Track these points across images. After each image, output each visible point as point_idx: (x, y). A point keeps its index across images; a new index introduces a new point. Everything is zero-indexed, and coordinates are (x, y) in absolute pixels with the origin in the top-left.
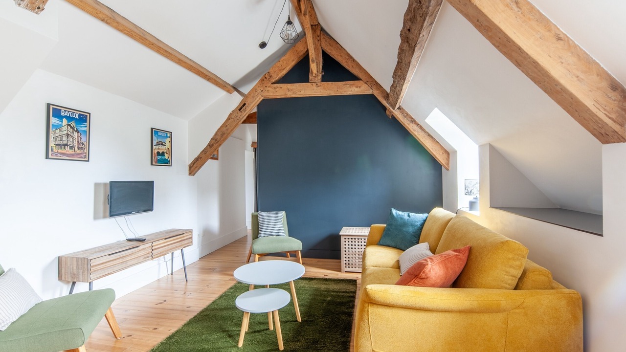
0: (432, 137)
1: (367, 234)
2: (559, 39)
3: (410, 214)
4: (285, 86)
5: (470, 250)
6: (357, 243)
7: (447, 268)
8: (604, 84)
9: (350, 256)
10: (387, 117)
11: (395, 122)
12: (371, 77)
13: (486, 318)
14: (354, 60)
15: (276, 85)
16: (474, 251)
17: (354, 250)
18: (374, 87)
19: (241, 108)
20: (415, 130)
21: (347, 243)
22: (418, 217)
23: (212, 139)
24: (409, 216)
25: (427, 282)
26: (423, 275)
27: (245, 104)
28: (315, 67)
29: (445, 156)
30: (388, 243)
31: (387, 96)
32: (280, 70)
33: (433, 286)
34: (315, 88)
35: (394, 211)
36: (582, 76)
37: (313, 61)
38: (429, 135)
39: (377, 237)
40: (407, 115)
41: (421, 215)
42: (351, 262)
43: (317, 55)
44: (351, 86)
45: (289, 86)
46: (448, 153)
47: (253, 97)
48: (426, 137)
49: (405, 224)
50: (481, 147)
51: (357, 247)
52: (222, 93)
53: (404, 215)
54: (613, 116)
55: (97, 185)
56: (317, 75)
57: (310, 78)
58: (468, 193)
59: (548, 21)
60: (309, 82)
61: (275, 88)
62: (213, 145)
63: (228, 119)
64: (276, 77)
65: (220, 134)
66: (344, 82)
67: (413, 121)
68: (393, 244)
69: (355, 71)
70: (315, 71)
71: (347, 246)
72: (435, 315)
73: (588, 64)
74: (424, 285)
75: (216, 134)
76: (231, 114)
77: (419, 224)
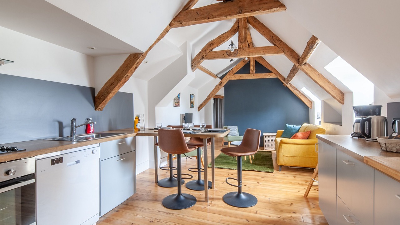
0: (304, 96)
1: (276, 135)
2: (328, 82)
3: (294, 126)
4: (239, 75)
5: (311, 131)
6: (271, 138)
7: (303, 135)
8: (339, 92)
9: (268, 144)
10: (284, 86)
11: (287, 89)
12: (277, 71)
13: (313, 146)
14: (269, 64)
15: (235, 75)
16: (312, 132)
17: (269, 141)
18: (278, 75)
19: (220, 84)
20: (296, 93)
21: (266, 138)
22: (297, 127)
23: (208, 97)
24: (293, 126)
25: (298, 138)
26: (297, 136)
27: (222, 83)
28: (252, 68)
29: (310, 103)
30: (285, 136)
31: (284, 79)
32: (237, 69)
33: (299, 139)
34: (252, 76)
35: (287, 125)
36: (334, 90)
37: (252, 66)
38: (303, 95)
39: (280, 134)
40: (293, 87)
41: (298, 126)
42: (268, 146)
43: (254, 63)
44: (268, 75)
45: (241, 75)
46: (311, 102)
47: (225, 80)
48: (302, 95)
49: (292, 129)
50: (322, 101)
51: (271, 140)
52: (212, 78)
53: (292, 126)
54: (341, 99)
55: (181, 114)
56: (253, 71)
57: (250, 72)
58: (318, 118)
59: (326, 79)
60: (250, 74)
61: (235, 76)
62: (208, 99)
63: (215, 89)
64: (235, 72)
65: (211, 95)
66: (265, 74)
67: (296, 89)
68: (287, 137)
69: (270, 69)
70: (252, 69)
71: (266, 140)
72: (299, 146)
73: (335, 88)
74: (297, 139)
75: (210, 95)
76: (216, 87)
77: (297, 129)
